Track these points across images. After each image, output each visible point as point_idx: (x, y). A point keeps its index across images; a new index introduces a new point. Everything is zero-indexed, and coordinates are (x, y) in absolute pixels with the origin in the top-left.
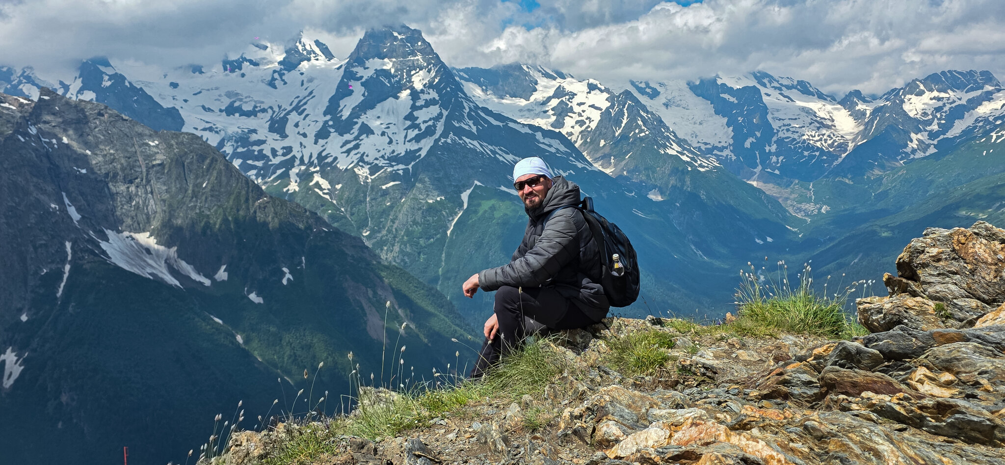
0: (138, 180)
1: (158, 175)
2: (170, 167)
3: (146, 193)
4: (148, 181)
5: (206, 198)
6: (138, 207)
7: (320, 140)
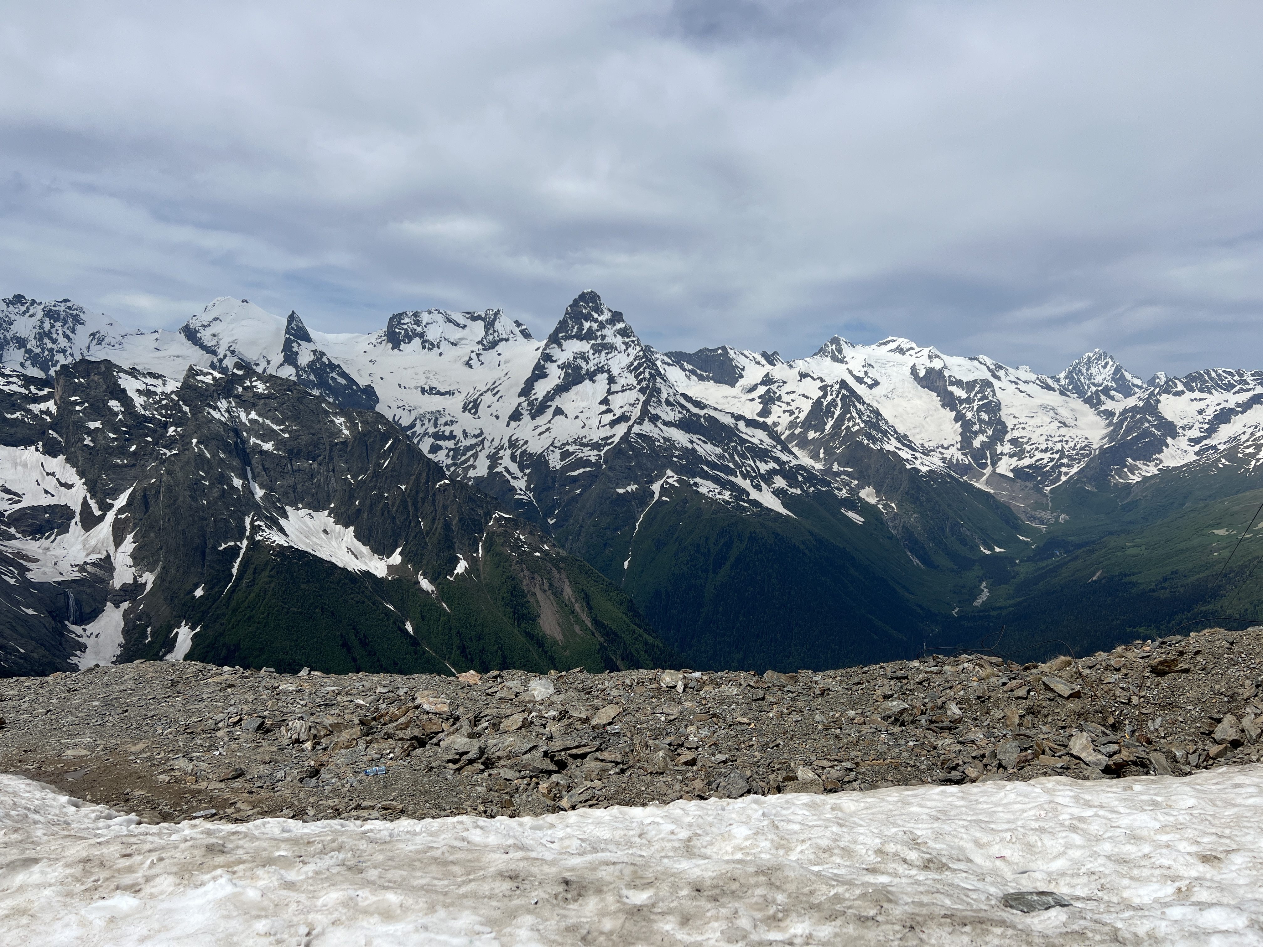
0: (321, 458)
1: (341, 453)
2: (353, 445)
3: (328, 471)
4: (331, 459)
5: (387, 478)
6: (319, 485)
7: (512, 423)
